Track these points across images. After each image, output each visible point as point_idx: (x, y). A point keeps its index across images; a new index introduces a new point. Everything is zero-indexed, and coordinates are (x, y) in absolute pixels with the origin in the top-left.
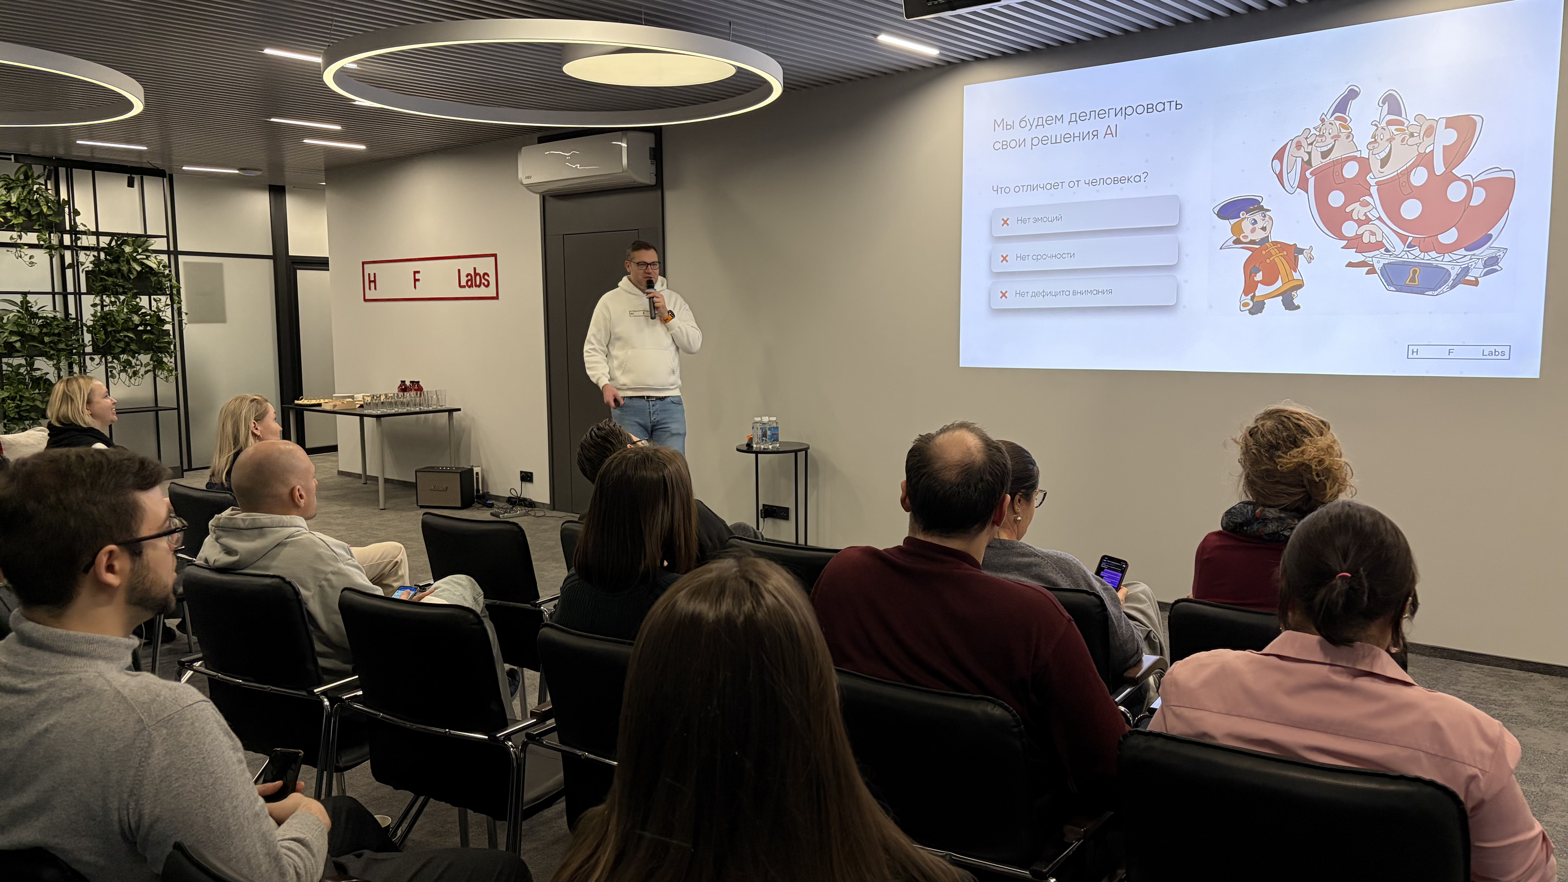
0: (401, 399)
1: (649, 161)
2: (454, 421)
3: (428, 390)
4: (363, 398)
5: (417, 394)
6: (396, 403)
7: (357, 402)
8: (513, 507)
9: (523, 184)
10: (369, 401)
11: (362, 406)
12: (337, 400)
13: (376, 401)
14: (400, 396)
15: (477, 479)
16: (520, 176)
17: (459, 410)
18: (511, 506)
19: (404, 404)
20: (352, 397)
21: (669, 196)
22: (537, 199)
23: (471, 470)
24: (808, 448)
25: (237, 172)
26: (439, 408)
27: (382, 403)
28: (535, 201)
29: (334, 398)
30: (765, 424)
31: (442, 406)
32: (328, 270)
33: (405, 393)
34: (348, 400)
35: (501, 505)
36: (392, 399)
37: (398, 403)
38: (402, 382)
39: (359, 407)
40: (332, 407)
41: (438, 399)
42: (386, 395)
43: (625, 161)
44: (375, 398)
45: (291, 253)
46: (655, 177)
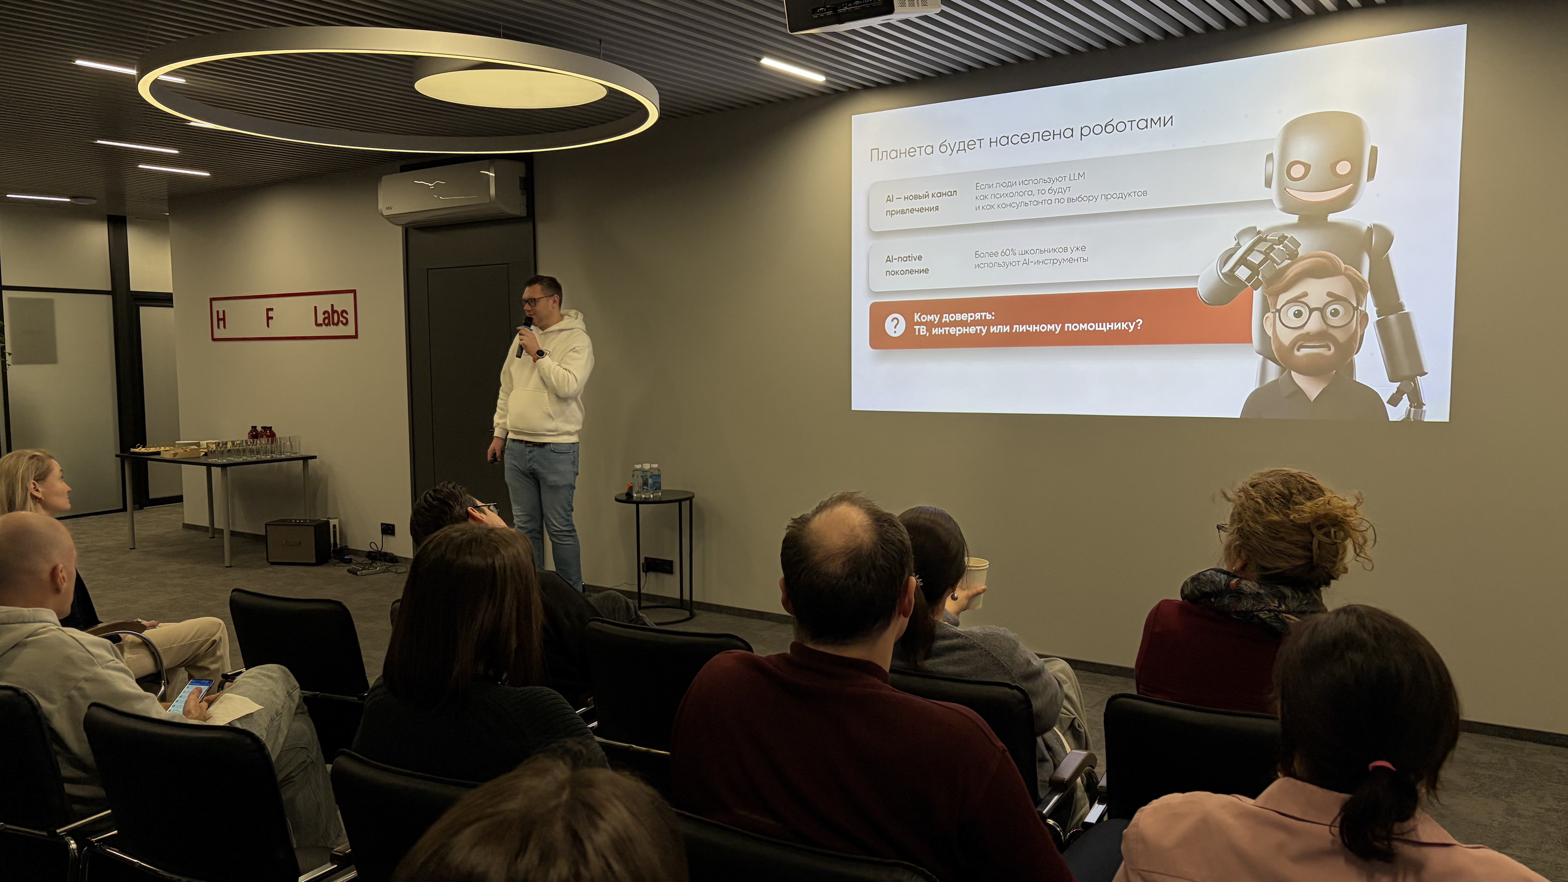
0: (251, 447)
1: (519, 192)
2: (310, 469)
3: (280, 436)
4: (208, 446)
5: (268, 441)
6: (244, 451)
7: (201, 450)
8: (373, 563)
9: (383, 216)
10: (214, 449)
11: (206, 454)
12: (179, 447)
13: (222, 449)
14: (249, 443)
15: (335, 532)
16: (380, 207)
17: (315, 457)
18: (370, 561)
19: (253, 452)
20: (198, 444)
21: (541, 229)
22: (399, 231)
23: (328, 523)
24: (693, 497)
25: (69, 200)
26: (293, 456)
27: (229, 451)
28: (398, 233)
29: (176, 446)
30: (646, 471)
31: (296, 453)
32: (172, 307)
33: (255, 440)
34: (192, 447)
35: (360, 560)
36: (239, 446)
37: (246, 450)
38: (252, 427)
39: (203, 455)
40: (173, 455)
41: (291, 445)
42: (233, 443)
43: (492, 191)
44: (221, 445)
45: (133, 288)
46: (526, 208)
